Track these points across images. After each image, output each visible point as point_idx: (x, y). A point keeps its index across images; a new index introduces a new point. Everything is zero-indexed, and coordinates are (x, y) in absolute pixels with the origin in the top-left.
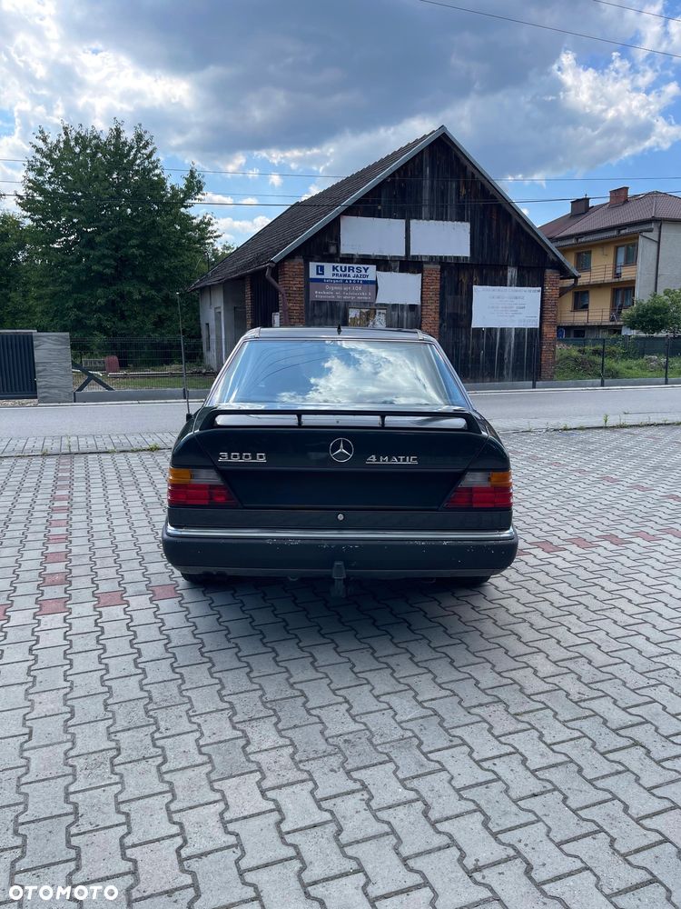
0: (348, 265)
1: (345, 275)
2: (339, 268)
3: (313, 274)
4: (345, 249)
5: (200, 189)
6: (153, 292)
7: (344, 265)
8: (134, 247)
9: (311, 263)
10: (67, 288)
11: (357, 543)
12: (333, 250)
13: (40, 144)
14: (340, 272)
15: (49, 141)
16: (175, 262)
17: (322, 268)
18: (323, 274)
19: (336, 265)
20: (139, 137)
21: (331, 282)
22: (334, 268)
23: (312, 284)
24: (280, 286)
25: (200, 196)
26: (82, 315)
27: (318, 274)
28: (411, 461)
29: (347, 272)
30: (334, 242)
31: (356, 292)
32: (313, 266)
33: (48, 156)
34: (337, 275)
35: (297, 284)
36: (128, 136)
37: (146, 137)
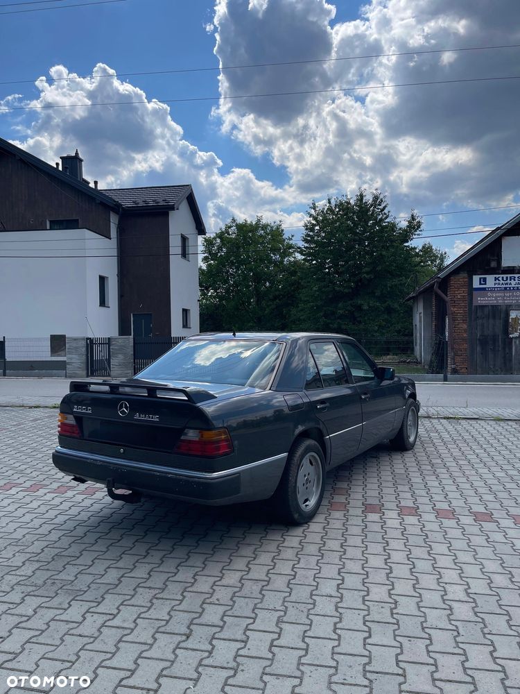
0: (509, 276)
1: (507, 284)
2: (500, 279)
3: (476, 284)
4: (506, 263)
5: (419, 227)
6: (378, 304)
7: (505, 276)
8: (365, 273)
9: (474, 277)
10: (319, 303)
11: (125, 468)
12: (493, 264)
13: (313, 212)
14: (502, 282)
15: (317, 209)
16: (396, 281)
17: (485, 280)
18: (485, 284)
19: (497, 276)
20: (376, 198)
21: (492, 290)
22: (496, 279)
23: (474, 292)
24: (447, 299)
25: (418, 232)
26: (329, 321)
27: (480, 284)
28: (156, 418)
29: (509, 281)
30: (496, 258)
31: (517, 296)
32: (476, 279)
33: (315, 219)
34: (499, 284)
35: (461, 293)
36: (369, 199)
37: (381, 197)
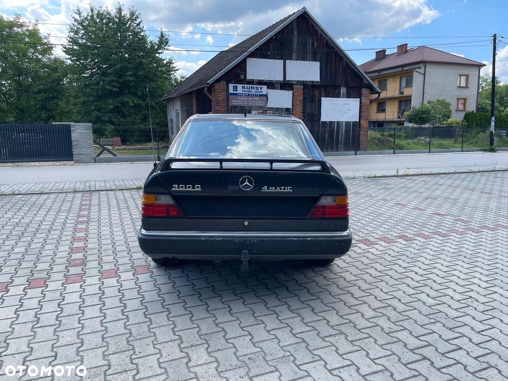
0: (251, 86)
1: (249, 92)
2: (246, 87)
3: (231, 91)
4: (249, 76)
5: (167, 43)
6: (141, 102)
7: (248, 86)
8: (129, 76)
9: (230, 85)
10: (91, 99)
11: (257, 239)
12: (242, 77)
13: (77, 17)
14: (246, 90)
15: (82, 15)
16: (153, 85)
17: (236, 87)
18: (237, 91)
19: (244, 85)
20: (132, 14)
21: (241, 95)
22: (243, 87)
23: (230, 96)
24: (212, 97)
25: (166, 47)
26: (100, 114)
27: (234, 90)
28: (288, 189)
29: (250, 90)
30: (243, 72)
31: (255, 101)
32: (231, 86)
33: (81, 24)
34: (245, 91)
35: (222, 96)
36: (126, 13)
37: (137, 13)
